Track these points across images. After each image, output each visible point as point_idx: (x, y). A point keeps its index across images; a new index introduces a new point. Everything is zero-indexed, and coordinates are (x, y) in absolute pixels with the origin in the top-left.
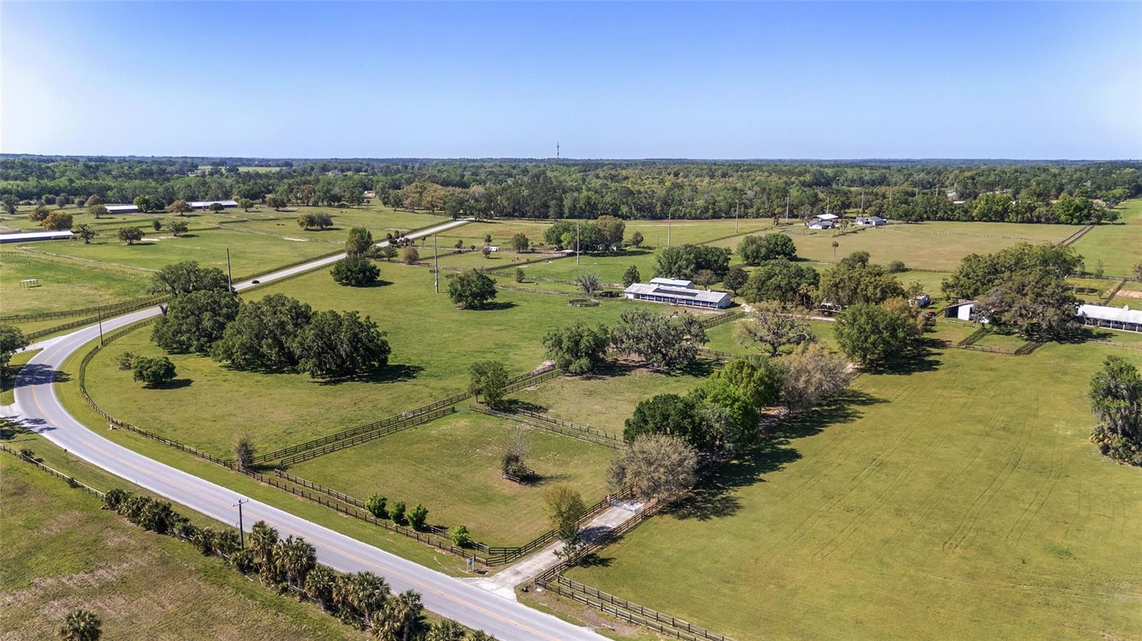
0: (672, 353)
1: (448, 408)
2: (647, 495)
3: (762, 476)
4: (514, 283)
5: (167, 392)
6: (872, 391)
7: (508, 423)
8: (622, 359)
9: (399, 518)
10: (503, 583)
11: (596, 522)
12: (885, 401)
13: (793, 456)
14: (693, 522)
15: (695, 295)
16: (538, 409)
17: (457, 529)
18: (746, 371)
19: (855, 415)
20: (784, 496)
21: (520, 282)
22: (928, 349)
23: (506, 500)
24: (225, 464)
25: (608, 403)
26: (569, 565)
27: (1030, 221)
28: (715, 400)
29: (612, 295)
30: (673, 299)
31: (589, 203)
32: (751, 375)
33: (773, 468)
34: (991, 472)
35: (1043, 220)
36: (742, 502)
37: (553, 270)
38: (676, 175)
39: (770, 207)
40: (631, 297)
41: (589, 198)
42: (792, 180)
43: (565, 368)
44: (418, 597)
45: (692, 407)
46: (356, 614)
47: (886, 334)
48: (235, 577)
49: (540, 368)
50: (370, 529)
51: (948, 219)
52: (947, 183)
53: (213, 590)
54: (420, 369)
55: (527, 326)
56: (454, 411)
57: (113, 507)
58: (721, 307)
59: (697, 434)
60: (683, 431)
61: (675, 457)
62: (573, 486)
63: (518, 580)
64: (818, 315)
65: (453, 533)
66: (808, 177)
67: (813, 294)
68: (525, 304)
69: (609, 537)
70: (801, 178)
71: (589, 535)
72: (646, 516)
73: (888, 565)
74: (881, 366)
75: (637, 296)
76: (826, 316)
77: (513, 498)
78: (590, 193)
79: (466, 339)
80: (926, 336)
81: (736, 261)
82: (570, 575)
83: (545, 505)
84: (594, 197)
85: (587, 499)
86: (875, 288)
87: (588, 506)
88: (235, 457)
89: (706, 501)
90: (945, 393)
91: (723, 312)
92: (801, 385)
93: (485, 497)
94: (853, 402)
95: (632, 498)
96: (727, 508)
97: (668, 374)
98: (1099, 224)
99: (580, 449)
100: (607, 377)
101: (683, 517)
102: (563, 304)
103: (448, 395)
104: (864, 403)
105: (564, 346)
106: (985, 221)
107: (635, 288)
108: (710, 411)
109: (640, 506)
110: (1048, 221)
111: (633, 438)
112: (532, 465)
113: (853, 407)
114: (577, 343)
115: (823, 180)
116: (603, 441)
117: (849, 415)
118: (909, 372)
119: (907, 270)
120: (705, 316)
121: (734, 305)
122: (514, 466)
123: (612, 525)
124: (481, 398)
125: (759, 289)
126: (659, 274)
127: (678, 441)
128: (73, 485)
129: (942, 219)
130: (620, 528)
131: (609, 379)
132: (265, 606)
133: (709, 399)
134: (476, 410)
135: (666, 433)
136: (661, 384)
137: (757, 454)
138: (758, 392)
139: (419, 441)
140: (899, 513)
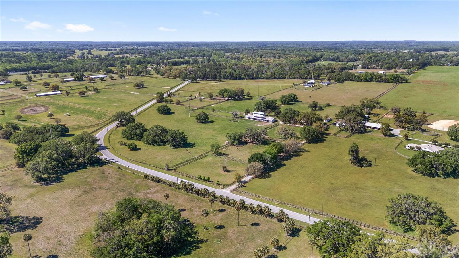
0: (259, 139)
1: (205, 155)
2: (253, 174)
3: (277, 170)
4: (212, 112)
5: (136, 151)
6: (307, 149)
7: (221, 158)
8: (246, 140)
9: (204, 180)
10: (227, 190)
11: (243, 180)
12: (309, 151)
13: (284, 165)
14: (262, 179)
15: (265, 118)
16: (227, 155)
17: (217, 181)
18: (275, 146)
19: (301, 155)
20: (282, 174)
21: (214, 112)
22: (325, 136)
23: (224, 176)
24: (162, 169)
25: (243, 153)
26: (239, 187)
27: (380, 82)
28: (268, 154)
29: (241, 117)
30: (260, 120)
31: (230, 74)
32: (276, 147)
33: (280, 168)
34: (326, 168)
35: (384, 81)
36: (272, 175)
37: (223, 107)
38: (261, 56)
39: (294, 75)
40: (247, 118)
41: (230, 72)
42: (304, 59)
43: (232, 143)
44: (215, 192)
45: (263, 155)
46: (203, 195)
47: (312, 134)
48: (177, 190)
49: (225, 143)
50: (199, 181)
51: (353, 81)
52: (361, 59)
53: (175, 192)
54: (195, 144)
55: (219, 129)
56: (207, 155)
57: (146, 178)
58: (273, 122)
59: (264, 161)
60: (261, 161)
61: (259, 166)
62: (239, 172)
63: (230, 190)
64: (299, 125)
65: (216, 182)
66: (310, 57)
67: (298, 119)
68: (217, 121)
69: (246, 182)
70: (308, 58)
71: (242, 182)
72: (253, 178)
73: (299, 186)
74: (311, 141)
75: (249, 118)
76: (301, 125)
77: (225, 175)
78: (230, 70)
79: (204, 134)
80: (326, 132)
81: (279, 103)
82: (239, 189)
83: (233, 176)
84: (233, 72)
85: (242, 175)
86: (314, 118)
87: (242, 176)
88: (165, 167)
89: (265, 175)
90: (324, 149)
91: (273, 124)
92: (288, 149)
93: (220, 175)
94: (301, 152)
95: (250, 175)
96: (269, 176)
97: (257, 144)
98: (402, 83)
99: (238, 164)
100: (242, 146)
101: (260, 178)
102: (228, 121)
103: (205, 152)
104: (304, 152)
105: (232, 138)
106: (365, 81)
107: (249, 115)
108: (267, 156)
109: (252, 176)
110: (385, 82)
111: (250, 163)
112: (229, 168)
113: (301, 153)
114: (235, 137)
115: (315, 59)
116: (243, 163)
117: (299, 155)
118: (317, 143)
119: (331, 106)
120: (268, 125)
121: (277, 121)
122: (225, 169)
123: (247, 180)
124: (213, 152)
125: (283, 117)
126: (255, 110)
127: (260, 163)
128: (134, 174)
129: (351, 80)
130: (248, 181)
131: (243, 146)
132: (185, 194)
133: (266, 153)
134: (212, 155)
135: (257, 161)
136: (256, 147)
137: (277, 165)
138: (278, 151)
139: (202, 163)
140: (304, 177)
